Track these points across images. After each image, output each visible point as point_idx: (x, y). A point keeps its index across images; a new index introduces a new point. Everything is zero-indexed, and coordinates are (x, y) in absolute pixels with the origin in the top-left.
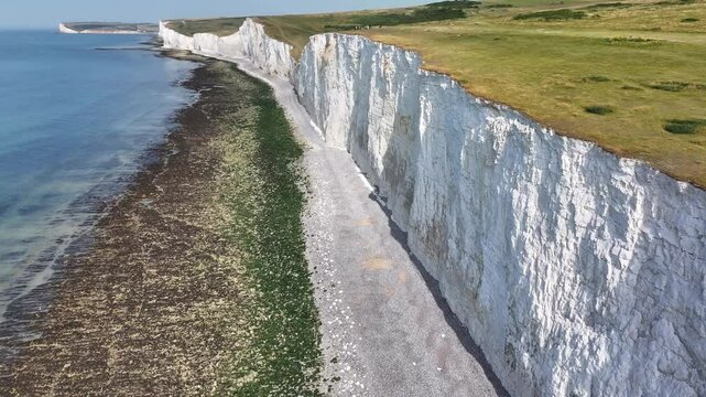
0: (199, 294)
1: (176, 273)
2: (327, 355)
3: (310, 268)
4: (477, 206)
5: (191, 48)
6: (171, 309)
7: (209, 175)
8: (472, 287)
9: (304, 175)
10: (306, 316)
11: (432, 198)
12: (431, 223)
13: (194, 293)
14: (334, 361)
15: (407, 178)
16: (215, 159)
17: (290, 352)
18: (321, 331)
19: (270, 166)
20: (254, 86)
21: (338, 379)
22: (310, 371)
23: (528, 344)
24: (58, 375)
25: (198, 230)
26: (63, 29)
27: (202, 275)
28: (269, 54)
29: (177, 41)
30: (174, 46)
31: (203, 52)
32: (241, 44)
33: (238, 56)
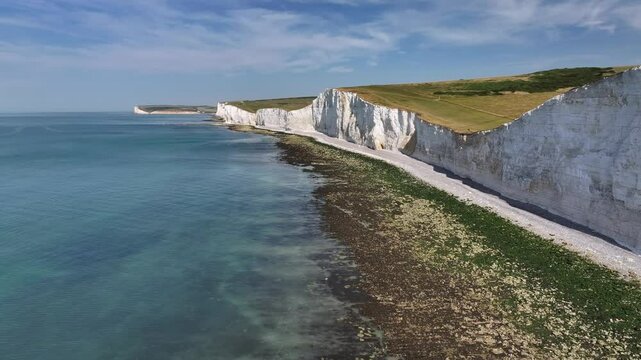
5: (254, 124)
26: (137, 111)
28: (372, 125)
29: (239, 117)
30: (236, 122)
31: (268, 126)
32: (314, 118)
33: (309, 130)
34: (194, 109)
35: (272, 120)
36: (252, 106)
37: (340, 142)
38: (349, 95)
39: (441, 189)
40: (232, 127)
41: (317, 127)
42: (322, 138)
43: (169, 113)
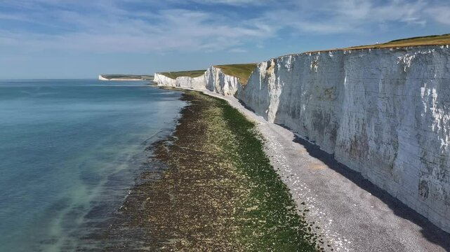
0: (213, 176)
1: (196, 168)
2: (298, 202)
3: (275, 169)
4: (392, 112)
5: (174, 85)
6: (199, 181)
7: (202, 133)
8: (389, 162)
9: (259, 134)
10: (280, 186)
11: (354, 123)
12: (353, 139)
13: (209, 176)
14: (303, 203)
15: (331, 123)
16: (203, 127)
17: (275, 199)
18: (291, 192)
19: (237, 130)
20: (216, 101)
21: (308, 211)
22: (290, 207)
23: (438, 174)
24: (145, 202)
25: (203, 153)
26: (101, 78)
27: (211, 170)
28: (224, 84)
29: (166, 82)
30: (164, 85)
31: (182, 86)
32: (205, 81)
33: (203, 89)
34: (139, 77)
35: (184, 83)
36: (174, 75)
37: (214, 94)
38: (219, 70)
39: (234, 107)
40: (161, 87)
41: (207, 87)
42: (206, 92)
43: (122, 80)
